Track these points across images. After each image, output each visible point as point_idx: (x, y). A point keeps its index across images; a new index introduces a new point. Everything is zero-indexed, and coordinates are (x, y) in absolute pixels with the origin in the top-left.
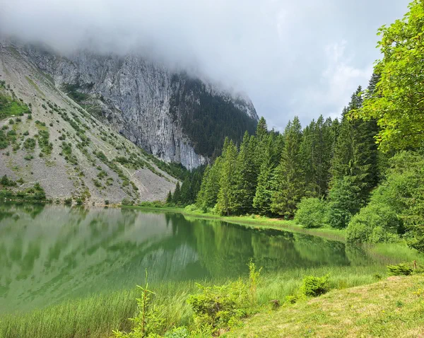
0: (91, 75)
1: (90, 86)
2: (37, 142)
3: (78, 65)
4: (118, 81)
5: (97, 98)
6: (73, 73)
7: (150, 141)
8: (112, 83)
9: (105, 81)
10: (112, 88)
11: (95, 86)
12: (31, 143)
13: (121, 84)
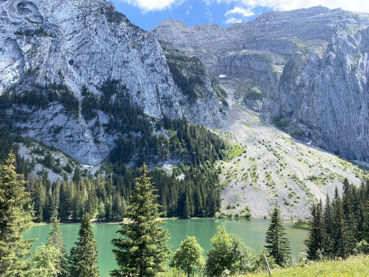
0: (290, 105)
1: (291, 114)
2: (249, 175)
3: (280, 100)
4: (313, 103)
5: (297, 122)
6: (277, 107)
7: (352, 148)
8: (308, 106)
9: (302, 106)
10: (308, 110)
11: (294, 113)
12: (245, 176)
13: (315, 105)
